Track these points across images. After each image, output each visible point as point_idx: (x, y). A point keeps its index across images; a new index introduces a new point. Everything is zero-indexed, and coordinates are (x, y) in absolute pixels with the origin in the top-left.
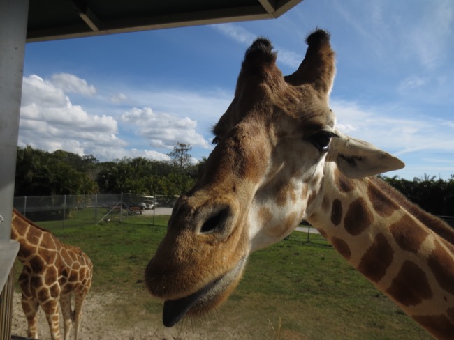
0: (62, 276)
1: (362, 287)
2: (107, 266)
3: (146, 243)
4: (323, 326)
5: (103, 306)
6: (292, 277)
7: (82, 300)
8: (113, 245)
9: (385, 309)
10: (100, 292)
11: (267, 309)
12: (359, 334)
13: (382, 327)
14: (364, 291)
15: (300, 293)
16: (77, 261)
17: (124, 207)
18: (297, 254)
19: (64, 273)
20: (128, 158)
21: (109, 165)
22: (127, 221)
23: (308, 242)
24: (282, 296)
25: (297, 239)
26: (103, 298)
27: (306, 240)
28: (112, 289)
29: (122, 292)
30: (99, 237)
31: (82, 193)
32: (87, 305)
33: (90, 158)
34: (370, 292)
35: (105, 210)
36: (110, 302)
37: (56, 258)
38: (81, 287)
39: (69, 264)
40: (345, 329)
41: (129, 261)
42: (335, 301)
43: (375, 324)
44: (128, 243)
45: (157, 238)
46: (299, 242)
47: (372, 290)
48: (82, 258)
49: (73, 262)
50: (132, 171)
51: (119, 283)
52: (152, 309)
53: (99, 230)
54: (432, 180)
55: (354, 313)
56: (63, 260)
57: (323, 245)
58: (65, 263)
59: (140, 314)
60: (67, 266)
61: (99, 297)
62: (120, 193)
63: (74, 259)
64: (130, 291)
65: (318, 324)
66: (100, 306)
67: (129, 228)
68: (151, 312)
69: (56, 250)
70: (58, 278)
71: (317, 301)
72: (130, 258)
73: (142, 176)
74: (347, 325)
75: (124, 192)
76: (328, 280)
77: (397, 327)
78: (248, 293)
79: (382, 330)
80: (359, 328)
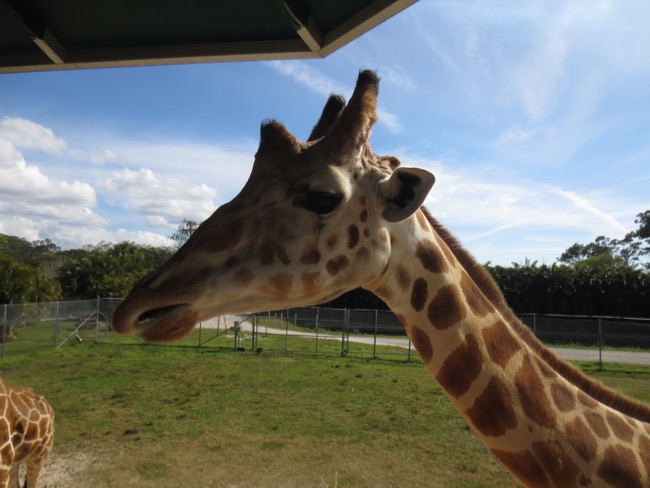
0: (15, 433)
1: (448, 418)
2: (77, 411)
3: (137, 372)
4: (396, 477)
5: (71, 475)
6: (353, 410)
7: (39, 469)
8: (85, 378)
9: (478, 445)
10: (65, 453)
11: (319, 458)
12: (445, 483)
13: (474, 471)
14: (450, 422)
15: (365, 432)
16: (35, 409)
17: (102, 319)
18: (359, 376)
19: (19, 427)
20: (106, 243)
21: (78, 254)
22: (108, 341)
23: (375, 358)
24: (340, 438)
25: (359, 355)
26: (71, 462)
27: (371, 356)
28: (85, 447)
29: (101, 450)
30: (63, 367)
31: (33, 300)
32: (46, 475)
33: (46, 244)
34: (457, 423)
35: (71, 325)
36: (83, 468)
37: (7, 407)
38: (40, 448)
39: (25, 414)
40: (426, 479)
41: (111, 402)
42: (412, 439)
43: (465, 468)
44: (110, 374)
45: (154, 363)
46: (362, 359)
47: (461, 421)
48: (41, 404)
49: (30, 411)
50: (113, 263)
51: (96, 437)
52: (149, 473)
53: (62, 356)
54: (533, 266)
55: (437, 454)
56: (16, 408)
57: (395, 361)
58: (19, 413)
59: (131, 482)
60: (22, 416)
61: (65, 461)
62: (95, 297)
63: (30, 406)
64: (113, 448)
65: (390, 474)
66: (66, 476)
67: (110, 351)
68: (148, 477)
69: (5, 395)
70: (11, 436)
71: (388, 442)
72: (113, 397)
73: (129, 269)
74: (429, 472)
75: (101, 296)
76: (402, 411)
77: (494, 469)
78: (292, 437)
79: (474, 474)
80: (444, 475)
